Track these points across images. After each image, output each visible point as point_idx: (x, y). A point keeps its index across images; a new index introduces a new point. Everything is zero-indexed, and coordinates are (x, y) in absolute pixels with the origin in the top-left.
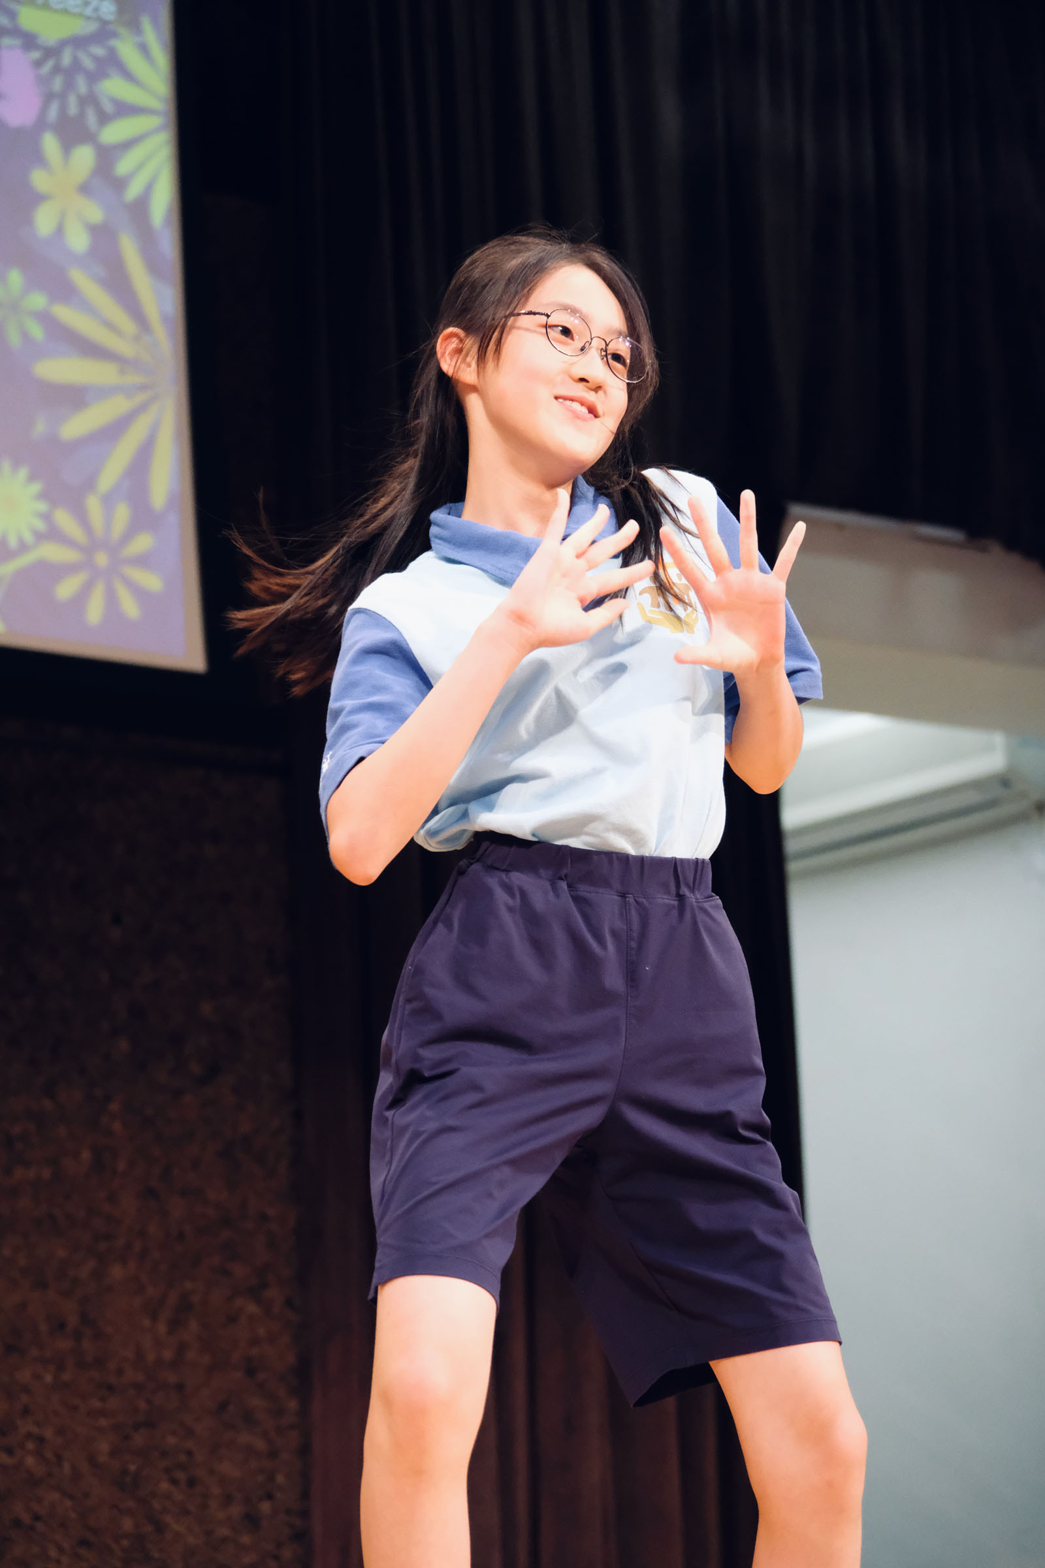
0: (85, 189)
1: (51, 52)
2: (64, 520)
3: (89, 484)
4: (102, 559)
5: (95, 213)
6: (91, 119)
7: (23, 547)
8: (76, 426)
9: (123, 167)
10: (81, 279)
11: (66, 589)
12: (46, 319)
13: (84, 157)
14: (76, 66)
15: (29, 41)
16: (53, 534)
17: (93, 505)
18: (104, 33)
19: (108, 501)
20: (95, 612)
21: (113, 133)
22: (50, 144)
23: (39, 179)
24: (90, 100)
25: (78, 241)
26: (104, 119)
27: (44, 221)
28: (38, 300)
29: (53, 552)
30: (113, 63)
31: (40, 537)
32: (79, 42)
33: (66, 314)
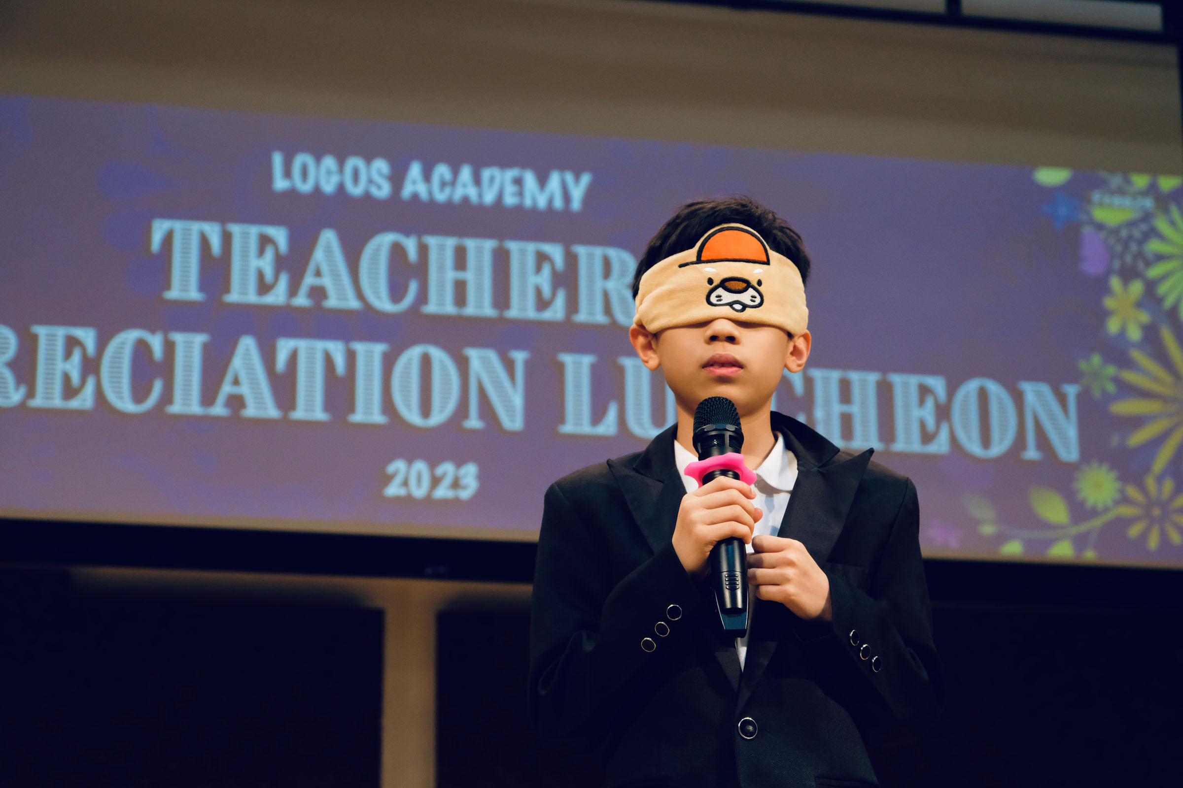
0: (1139, 305)
1: (1115, 231)
2: (1132, 492)
3: (1147, 469)
4: (1157, 512)
5: (1145, 317)
6: (1140, 265)
7: (1106, 510)
8: (1138, 438)
9: (1162, 289)
10: (1137, 355)
11: (1134, 531)
12: (1117, 381)
13: (1137, 288)
14: (1130, 238)
15: (1100, 227)
16: (1125, 500)
17: (1151, 483)
18: (1147, 217)
19: (1160, 479)
20: (1153, 542)
21: (1154, 272)
22: (1115, 283)
23: (1109, 303)
24: (1140, 255)
25: (1135, 334)
26: (1148, 264)
27: (1113, 326)
28: (1111, 370)
29: (1125, 511)
30: (1153, 233)
31: (1117, 503)
32: (1131, 224)
33: (1130, 377)
